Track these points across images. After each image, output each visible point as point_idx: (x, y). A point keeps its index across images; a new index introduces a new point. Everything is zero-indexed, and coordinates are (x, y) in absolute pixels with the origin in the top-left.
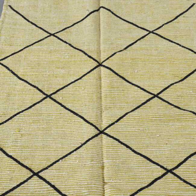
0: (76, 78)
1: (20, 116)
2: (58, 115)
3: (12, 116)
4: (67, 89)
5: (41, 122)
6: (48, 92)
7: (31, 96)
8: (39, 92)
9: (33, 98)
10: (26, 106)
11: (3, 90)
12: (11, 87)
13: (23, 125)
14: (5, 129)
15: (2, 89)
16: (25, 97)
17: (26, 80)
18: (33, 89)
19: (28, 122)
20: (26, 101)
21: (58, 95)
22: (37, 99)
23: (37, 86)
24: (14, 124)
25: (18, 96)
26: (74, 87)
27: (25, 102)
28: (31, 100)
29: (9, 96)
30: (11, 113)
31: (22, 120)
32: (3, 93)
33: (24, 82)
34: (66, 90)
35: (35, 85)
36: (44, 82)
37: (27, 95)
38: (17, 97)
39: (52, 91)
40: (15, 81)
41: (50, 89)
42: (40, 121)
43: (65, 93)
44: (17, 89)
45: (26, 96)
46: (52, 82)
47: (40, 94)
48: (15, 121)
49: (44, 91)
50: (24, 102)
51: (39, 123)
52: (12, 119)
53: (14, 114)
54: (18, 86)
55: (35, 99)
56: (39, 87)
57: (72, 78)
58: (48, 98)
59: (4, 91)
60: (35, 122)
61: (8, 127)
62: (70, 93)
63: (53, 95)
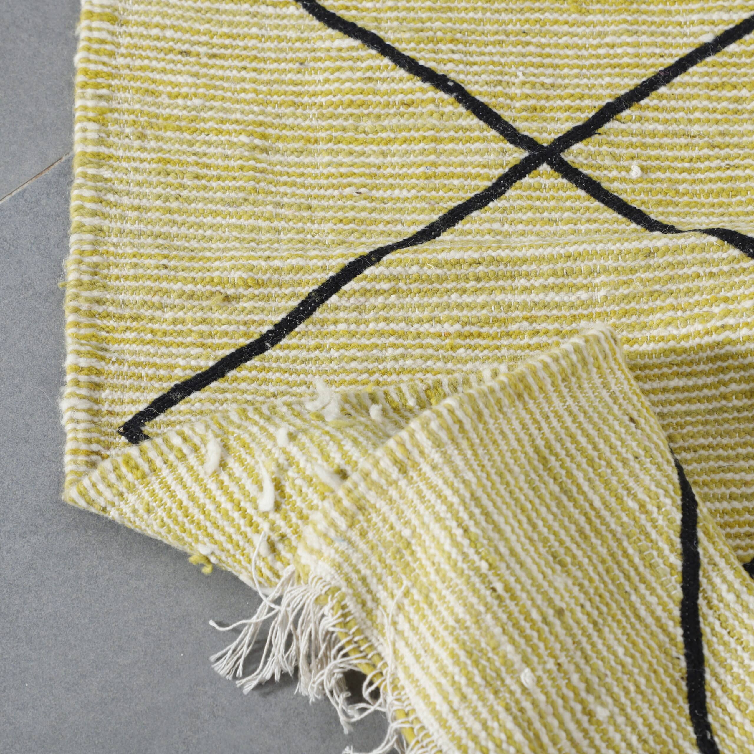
0: (725, 16)
1: (365, 292)
2: (633, 271)
3: (310, 289)
4: (669, 98)
5: (519, 334)
6: (534, 125)
7: (422, 152)
8: (474, 121)
9: (434, 164)
10: (399, 227)
11: (217, 104)
12: (268, 83)
13: (403, 356)
14: (283, 388)
15: (214, 98)
16: (379, 160)
17: (371, 27)
18: (433, 101)
19: (428, 335)
20: (392, 186)
21: (611, 144)
22: (467, 176)
23: (452, 76)
24: (334, 353)
25: (330, 152)
26: (723, 84)
27: (383, 201)
28: (421, 182)
29: (265, 151)
30: (298, 270)
31: (387, 320)
32: (222, 121)
33: (357, 43)
34: (664, 109)
35: (440, 69)
36: (500, 43)
37: (388, 142)
38: (327, 158)
39: (564, 115)
40: (292, 34)
41: (547, 98)
42: (514, 327)
43: (660, 128)
44: (314, 94)
45: (384, 154)
46: (557, 46)
47: (485, 139)
48: (342, 327)
49: (506, 115)
50: (375, 193)
51: (505, 342)
52: (317, 315)
53: (324, 277)
54: (320, 77)
55: (452, 176)
56: (469, 88)
57: (695, 17)
58: (545, 167)
59: (225, 110)
60: (479, 335)
61: (297, 372)
62: (695, 129)
63: (576, 147)
